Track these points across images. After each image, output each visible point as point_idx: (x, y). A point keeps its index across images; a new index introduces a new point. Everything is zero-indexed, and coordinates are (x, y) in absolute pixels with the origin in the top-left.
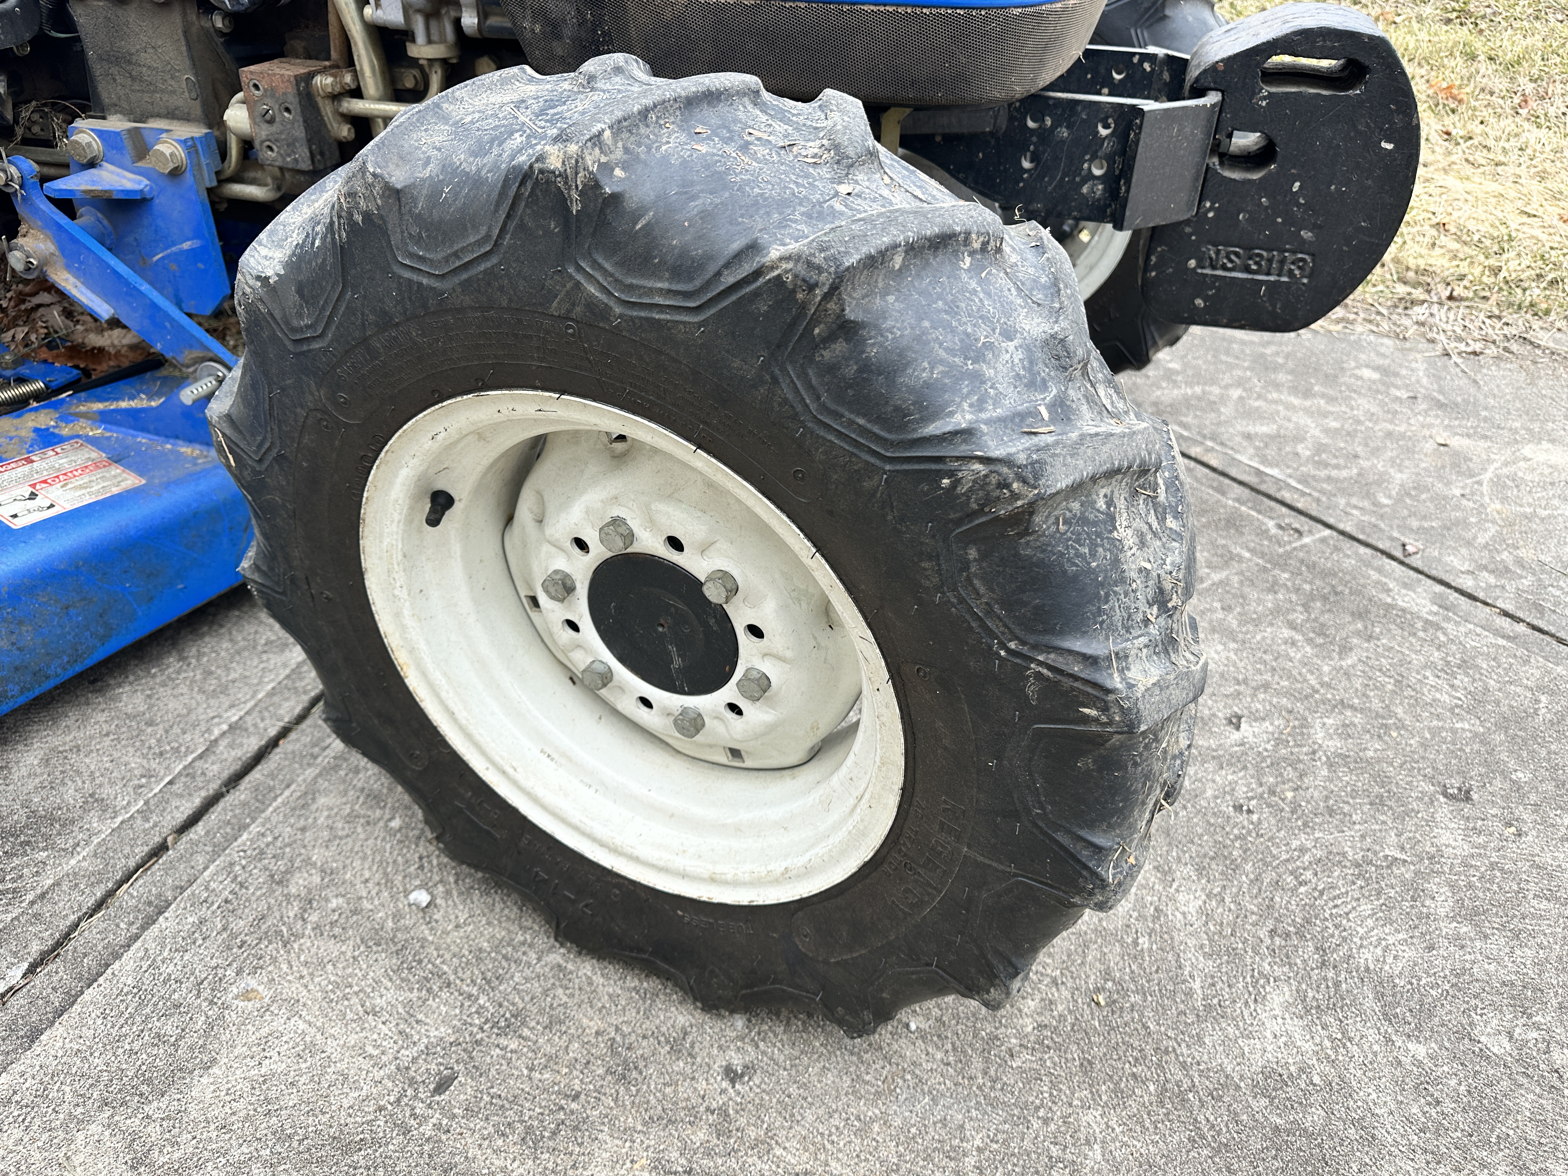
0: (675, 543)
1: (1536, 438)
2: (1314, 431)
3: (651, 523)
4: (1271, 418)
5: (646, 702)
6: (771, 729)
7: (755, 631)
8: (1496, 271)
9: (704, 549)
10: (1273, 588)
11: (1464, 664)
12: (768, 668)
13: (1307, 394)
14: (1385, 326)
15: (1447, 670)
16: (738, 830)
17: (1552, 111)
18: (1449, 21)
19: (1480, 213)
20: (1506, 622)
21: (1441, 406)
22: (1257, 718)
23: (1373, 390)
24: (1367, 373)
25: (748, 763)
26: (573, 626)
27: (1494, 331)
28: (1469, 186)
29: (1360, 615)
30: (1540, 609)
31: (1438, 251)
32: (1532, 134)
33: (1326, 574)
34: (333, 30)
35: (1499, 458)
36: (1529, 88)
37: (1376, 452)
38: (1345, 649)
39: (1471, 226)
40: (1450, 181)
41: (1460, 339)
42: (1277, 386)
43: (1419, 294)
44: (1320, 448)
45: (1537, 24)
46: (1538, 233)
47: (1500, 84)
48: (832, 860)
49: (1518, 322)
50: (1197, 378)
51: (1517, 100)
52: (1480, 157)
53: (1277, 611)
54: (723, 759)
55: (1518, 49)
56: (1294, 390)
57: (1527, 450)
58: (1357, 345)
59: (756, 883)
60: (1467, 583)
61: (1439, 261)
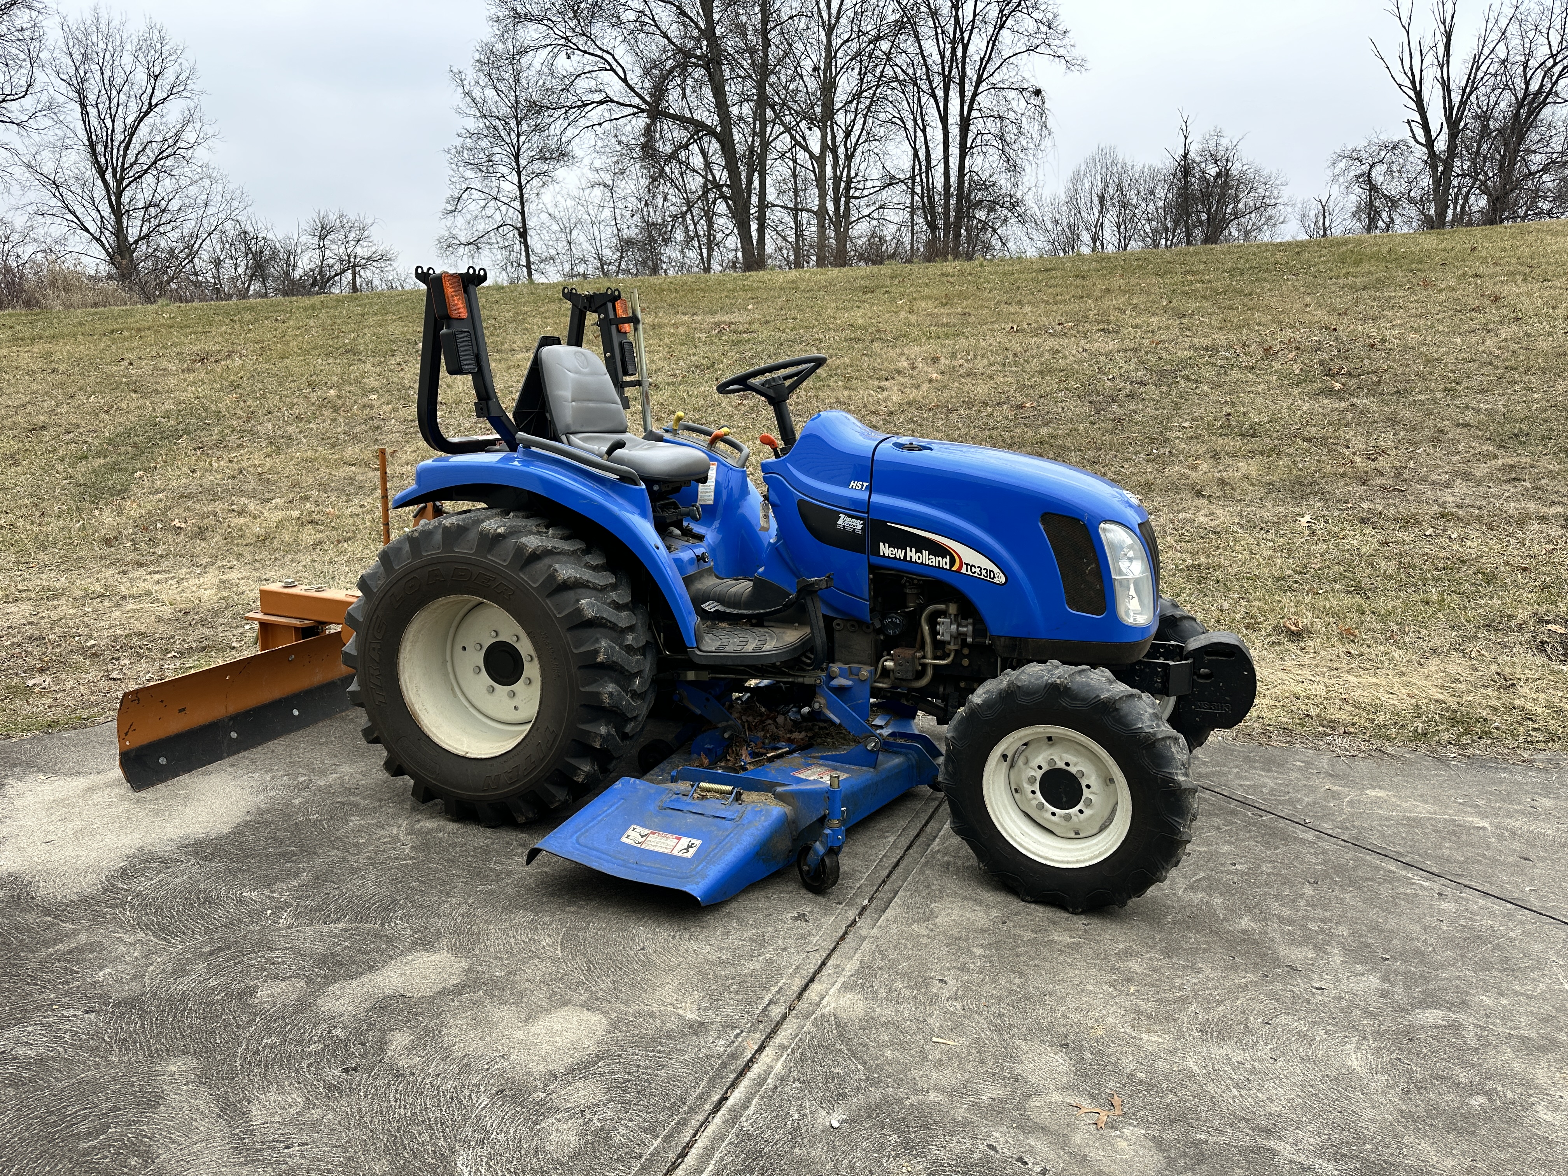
0: (1067, 764)
1: (1373, 788)
2: (1270, 783)
3: (1061, 759)
4: (1252, 779)
5: (1054, 814)
6: (1092, 816)
7: (1088, 786)
8: (1372, 721)
9: (1075, 765)
10: (1249, 832)
11: (1322, 853)
12: (1091, 797)
13: (1268, 771)
14: (1311, 745)
15: (1316, 854)
16: (1082, 849)
17: (1407, 640)
18: (1349, 592)
19: (1365, 693)
20: (1343, 843)
21: (1331, 775)
22: (1240, 863)
23: (1300, 769)
24: (1298, 763)
25: (1081, 835)
26: (1033, 792)
27: (1365, 746)
28: (1360, 680)
29: (1285, 839)
30: (1358, 839)
31: (1343, 712)
32: (1396, 653)
33: (1270, 828)
34: (919, 637)
35: (1353, 794)
36: (1395, 628)
37: (1298, 791)
38: (1276, 848)
39: (1361, 699)
40: (1351, 678)
41: (1347, 750)
42: (1255, 768)
43: (1328, 731)
44: (1272, 790)
45: (1401, 593)
46: (1396, 702)
47: (1378, 626)
48: (1113, 845)
49: (1378, 743)
50: (1218, 764)
51: (1388, 634)
52: (1368, 665)
53: (1251, 837)
54: (1073, 835)
55: (1389, 607)
56: (1263, 769)
57: (1368, 792)
58: (1296, 753)
59: (1090, 860)
60: (1330, 832)
61: (1343, 716)
